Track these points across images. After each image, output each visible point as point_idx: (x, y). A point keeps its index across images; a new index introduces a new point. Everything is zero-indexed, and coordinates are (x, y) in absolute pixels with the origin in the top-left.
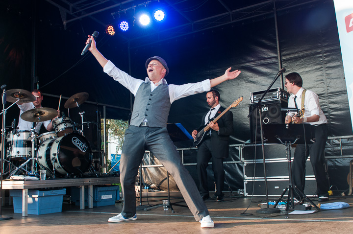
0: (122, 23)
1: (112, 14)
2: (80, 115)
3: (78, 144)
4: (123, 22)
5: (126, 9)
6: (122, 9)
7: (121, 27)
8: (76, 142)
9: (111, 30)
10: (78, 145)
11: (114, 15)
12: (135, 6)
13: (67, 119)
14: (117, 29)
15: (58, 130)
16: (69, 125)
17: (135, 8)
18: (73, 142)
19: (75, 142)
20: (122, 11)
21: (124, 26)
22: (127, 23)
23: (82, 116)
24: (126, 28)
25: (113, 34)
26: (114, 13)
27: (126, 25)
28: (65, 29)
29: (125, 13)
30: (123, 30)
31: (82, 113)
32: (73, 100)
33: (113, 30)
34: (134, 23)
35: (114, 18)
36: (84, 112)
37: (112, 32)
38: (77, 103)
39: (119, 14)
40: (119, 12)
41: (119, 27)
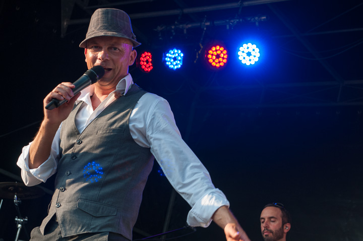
1: (159, 28)
2: (16, 223)
4: (175, 50)
5: (190, 26)
6: (181, 23)
7: (167, 59)
9: (147, 61)
11: (162, 32)
12: (208, 24)
14: (158, 61)
17: (207, 27)
20: (181, 26)
21: (175, 59)
22: (182, 55)
23: (19, 226)
24: (176, 65)
25: (150, 69)
26: (163, 28)
27: (179, 58)
28: (62, 36)
29: (185, 32)
30: (171, 66)
31: (22, 220)
32: (10, 188)
33: (151, 62)
34: (197, 57)
35: (161, 38)
36: (26, 220)
37: (148, 66)
38: (16, 196)
39: (173, 31)
40: (173, 27)
41: (163, 59)
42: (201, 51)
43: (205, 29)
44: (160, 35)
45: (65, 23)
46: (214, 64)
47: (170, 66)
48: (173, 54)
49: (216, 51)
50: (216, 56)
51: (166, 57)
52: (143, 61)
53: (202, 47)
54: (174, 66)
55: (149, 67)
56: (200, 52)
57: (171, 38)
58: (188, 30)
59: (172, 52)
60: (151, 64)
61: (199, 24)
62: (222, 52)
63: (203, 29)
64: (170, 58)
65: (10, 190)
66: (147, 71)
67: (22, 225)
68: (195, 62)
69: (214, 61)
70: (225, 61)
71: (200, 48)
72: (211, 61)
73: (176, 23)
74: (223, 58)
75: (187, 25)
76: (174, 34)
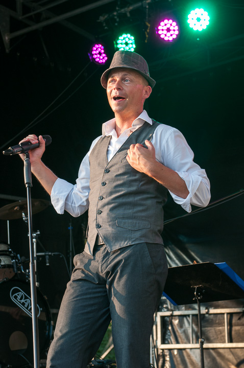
0: (121, 38)
1: (102, 18)
3: (23, 301)
4: (124, 35)
5: (131, 8)
6: (122, 8)
8: (19, 297)
9: (100, 53)
10: (23, 304)
11: (106, 21)
12: (149, 1)
16: (5, 261)
17: (149, 4)
18: (12, 298)
19: (16, 297)
20: (123, 10)
21: (127, 44)
22: (132, 38)
23: (34, 241)
25: (104, 61)
26: (106, 17)
27: (131, 42)
28: (7, 51)
29: (128, 15)
31: (35, 235)
32: (16, 208)
33: (104, 53)
34: (147, 36)
35: (106, 28)
36: (39, 233)
37: (102, 57)
38: (23, 214)
39: (116, 17)
40: (115, 13)
41: (115, 46)
42: (150, 30)
43: (147, 7)
44: (104, 25)
45: (7, 38)
46: (166, 38)
48: (124, 39)
49: (166, 25)
50: (167, 30)
51: (118, 44)
52: (96, 54)
53: (149, 25)
55: (104, 58)
56: (148, 31)
57: (116, 24)
58: (131, 12)
60: (104, 55)
61: (140, 4)
62: (171, 25)
63: (146, 8)
64: (122, 44)
65: (17, 209)
66: (102, 63)
67: (36, 239)
68: (146, 41)
69: (166, 35)
70: (177, 32)
71: (147, 27)
72: (162, 36)
73: (117, 8)
74: (174, 30)
75: (128, 7)
76: (118, 20)
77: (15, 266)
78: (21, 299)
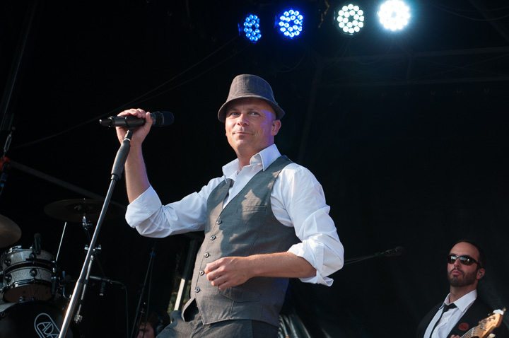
0: (287, 13)
3: (50, 335)
4: (292, 12)
7: (281, 24)
8: (46, 328)
9: (254, 28)
13: (44, 255)
14: (269, 26)
15: (9, 281)
16: (42, 275)
18: (36, 328)
19: (41, 327)
21: (292, 23)
22: (301, 17)
24: (294, 31)
25: (257, 39)
27: (298, 22)
30: (287, 34)
32: (77, 207)
33: (259, 28)
34: (322, 20)
36: (100, 248)
37: (255, 34)
38: (84, 218)
41: (276, 23)
42: (327, 12)
46: (345, 29)
47: (285, 34)
48: (290, 16)
49: (349, 10)
50: (350, 18)
51: (280, 21)
52: (248, 27)
53: (328, 6)
54: (290, 32)
55: (257, 35)
56: (325, 13)
59: (288, 14)
60: (258, 31)
62: (356, 13)
64: (285, 22)
65: (77, 209)
66: (254, 41)
67: (94, 256)
68: (319, 26)
69: (346, 25)
70: (361, 25)
72: (341, 25)
74: (359, 21)
77: (54, 285)
78: (48, 331)
